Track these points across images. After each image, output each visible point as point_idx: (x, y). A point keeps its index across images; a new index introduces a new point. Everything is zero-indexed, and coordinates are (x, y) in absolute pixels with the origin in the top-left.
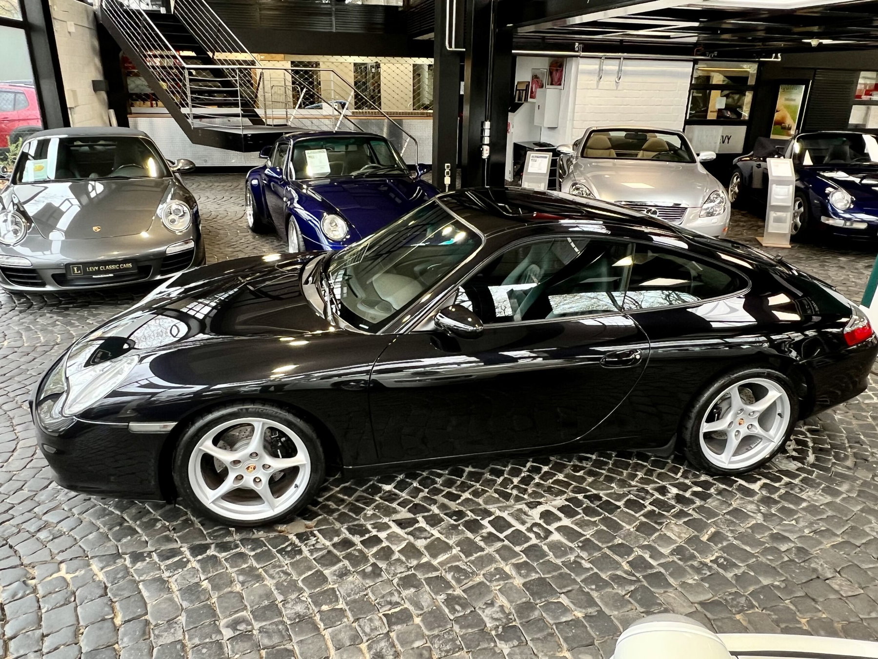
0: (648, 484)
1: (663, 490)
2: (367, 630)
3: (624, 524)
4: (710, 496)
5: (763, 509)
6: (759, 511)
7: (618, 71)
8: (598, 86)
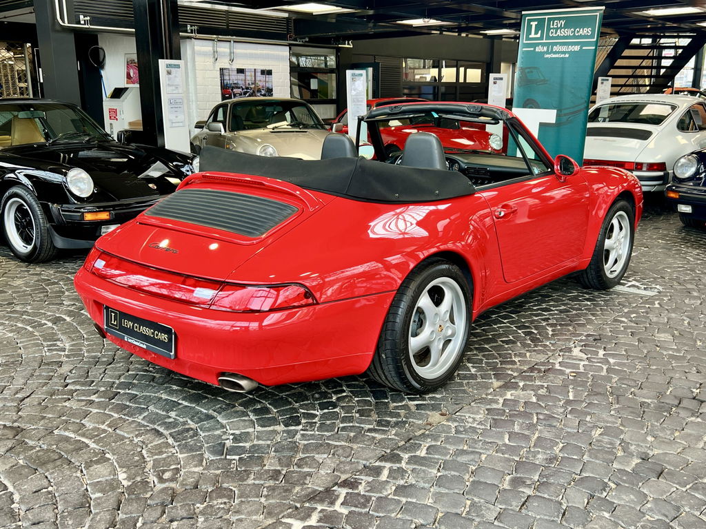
7: (231, 53)
8: (214, 67)
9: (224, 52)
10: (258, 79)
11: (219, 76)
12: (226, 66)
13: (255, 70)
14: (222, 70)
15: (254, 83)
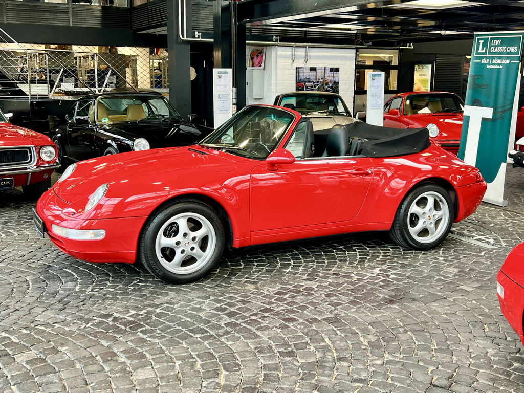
0: (427, 258)
3: (424, 270)
7: (306, 55)
8: (292, 67)
9: (301, 55)
10: (326, 75)
11: (295, 73)
12: (302, 65)
13: (325, 68)
14: (297, 68)
15: (324, 78)
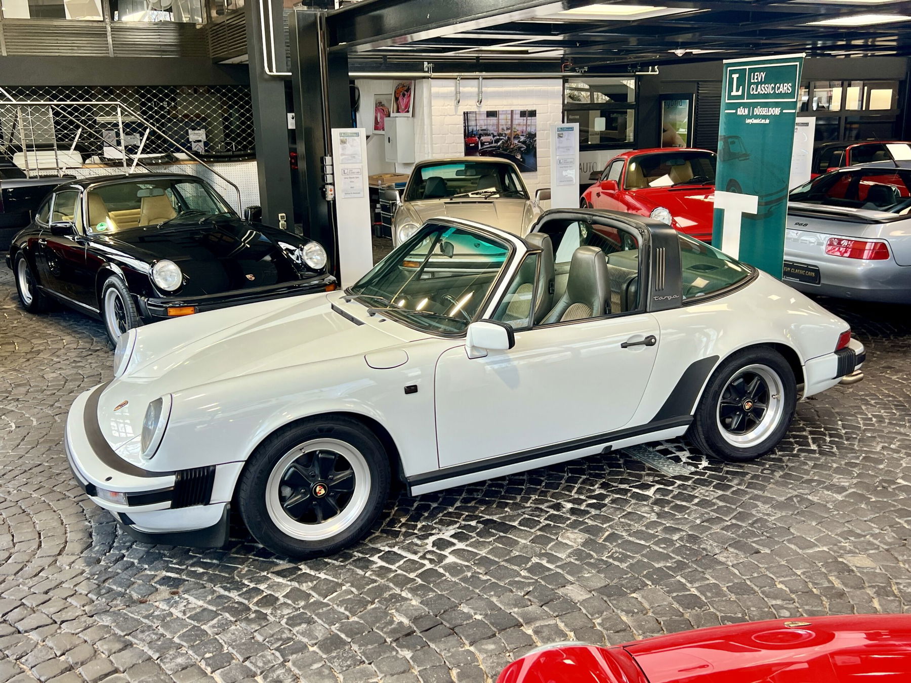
0: (543, 504)
1: (558, 507)
2: (260, 664)
3: (519, 540)
4: (605, 505)
5: (656, 508)
6: (653, 511)
7: (479, 92)
8: (456, 111)
9: (471, 93)
10: (516, 122)
11: (462, 122)
12: (474, 108)
13: (512, 111)
14: (466, 114)
15: (511, 128)
